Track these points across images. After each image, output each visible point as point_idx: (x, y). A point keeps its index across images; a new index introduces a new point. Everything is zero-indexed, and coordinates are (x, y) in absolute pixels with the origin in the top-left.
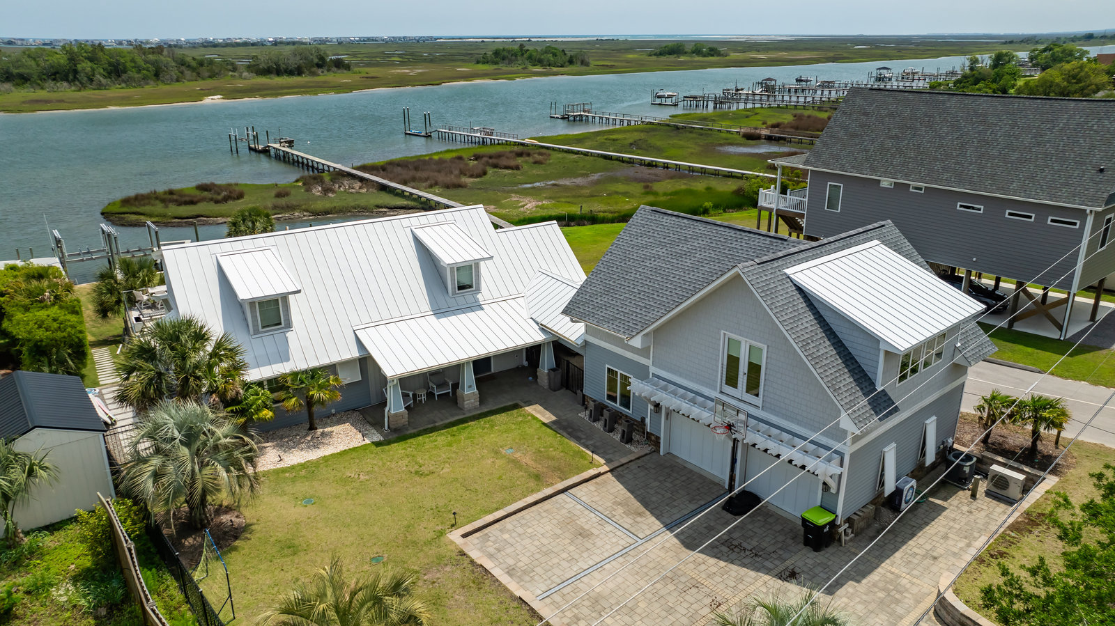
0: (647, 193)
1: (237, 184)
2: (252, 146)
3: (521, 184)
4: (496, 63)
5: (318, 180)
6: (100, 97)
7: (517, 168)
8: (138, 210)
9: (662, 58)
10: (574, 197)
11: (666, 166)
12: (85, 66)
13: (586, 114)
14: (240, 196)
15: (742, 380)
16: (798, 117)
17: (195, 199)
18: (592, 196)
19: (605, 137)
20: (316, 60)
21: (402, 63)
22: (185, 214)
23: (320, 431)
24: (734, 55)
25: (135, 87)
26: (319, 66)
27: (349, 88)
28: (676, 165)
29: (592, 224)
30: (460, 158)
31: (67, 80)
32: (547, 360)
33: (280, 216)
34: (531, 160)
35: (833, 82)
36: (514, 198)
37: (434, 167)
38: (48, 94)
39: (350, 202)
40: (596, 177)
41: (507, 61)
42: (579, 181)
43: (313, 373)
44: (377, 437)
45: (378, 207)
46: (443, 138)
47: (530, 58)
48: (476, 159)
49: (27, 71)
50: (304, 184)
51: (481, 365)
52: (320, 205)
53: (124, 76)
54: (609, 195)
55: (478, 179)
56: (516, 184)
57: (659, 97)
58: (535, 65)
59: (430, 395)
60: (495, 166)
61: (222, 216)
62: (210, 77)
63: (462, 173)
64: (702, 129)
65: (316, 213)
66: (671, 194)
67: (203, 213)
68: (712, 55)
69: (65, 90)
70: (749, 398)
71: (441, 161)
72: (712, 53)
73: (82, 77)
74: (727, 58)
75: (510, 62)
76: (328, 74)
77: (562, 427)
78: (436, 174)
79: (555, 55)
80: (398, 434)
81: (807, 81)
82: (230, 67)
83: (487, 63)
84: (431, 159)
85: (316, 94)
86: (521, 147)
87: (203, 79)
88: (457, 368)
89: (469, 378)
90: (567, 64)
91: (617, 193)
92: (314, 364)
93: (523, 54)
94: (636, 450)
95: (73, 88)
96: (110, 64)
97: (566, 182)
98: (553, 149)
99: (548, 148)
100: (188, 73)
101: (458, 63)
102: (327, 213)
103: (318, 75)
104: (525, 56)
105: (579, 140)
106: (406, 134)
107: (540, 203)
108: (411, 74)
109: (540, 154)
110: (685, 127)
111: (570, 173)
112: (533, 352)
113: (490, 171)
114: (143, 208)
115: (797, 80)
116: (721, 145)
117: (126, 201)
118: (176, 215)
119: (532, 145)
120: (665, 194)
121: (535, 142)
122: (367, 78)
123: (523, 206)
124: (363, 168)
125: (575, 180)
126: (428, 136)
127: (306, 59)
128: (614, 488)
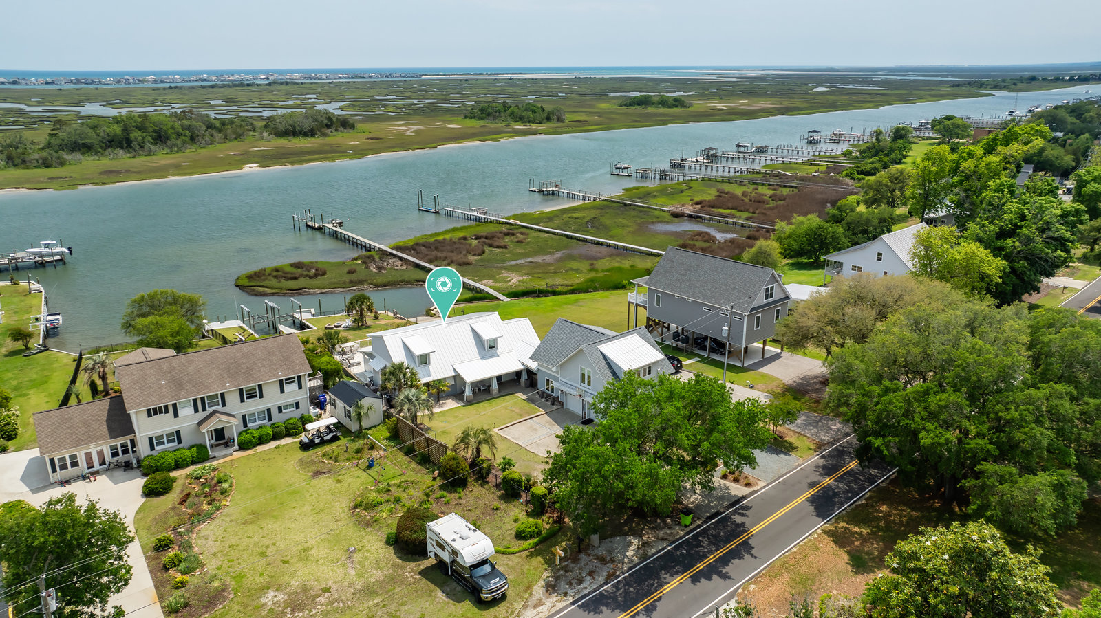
0: (591, 270)
2: (310, 223)
3: (509, 261)
4: (482, 119)
5: (371, 258)
6: (154, 165)
7: (505, 247)
8: (260, 284)
9: (632, 109)
10: (543, 273)
11: (609, 245)
12: (136, 135)
13: (557, 189)
14: (324, 274)
15: (586, 381)
16: (721, 193)
18: (556, 272)
19: (570, 215)
20: (326, 122)
22: (294, 287)
23: (443, 401)
24: (698, 104)
26: (328, 126)
28: (616, 245)
30: (465, 238)
32: (524, 377)
34: (514, 239)
35: (766, 147)
36: (505, 273)
37: (449, 248)
39: (397, 276)
40: (559, 255)
42: (548, 258)
43: (440, 381)
44: (462, 404)
45: (417, 281)
46: (449, 215)
47: (512, 114)
48: (476, 239)
50: (363, 262)
51: (499, 378)
52: (379, 280)
53: (169, 143)
54: (566, 271)
55: (479, 258)
56: (504, 261)
57: (617, 168)
58: (516, 122)
59: (480, 390)
60: (490, 246)
62: (236, 138)
63: (469, 252)
64: (643, 207)
65: (377, 286)
66: (607, 271)
67: (305, 286)
68: (677, 106)
70: (588, 387)
71: (452, 242)
72: (676, 104)
74: (690, 109)
75: (495, 118)
76: (336, 133)
77: (530, 400)
78: (451, 254)
79: (534, 112)
80: (470, 403)
81: (745, 147)
82: (249, 127)
83: (474, 118)
86: (508, 226)
88: (490, 379)
89: (495, 383)
90: (545, 121)
91: (572, 269)
92: (439, 378)
93: (505, 111)
94: (555, 407)
95: (128, 155)
96: (155, 131)
97: (538, 259)
98: (531, 228)
99: (527, 227)
100: (216, 135)
101: (448, 117)
103: (329, 136)
104: (509, 112)
105: (550, 218)
106: (421, 210)
107: (521, 278)
108: (408, 133)
109: (522, 233)
110: (631, 205)
111: (542, 251)
112: (519, 373)
113: (487, 249)
114: (262, 282)
115: (737, 146)
116: (653, 223)
118: (288, 288)
119: (516, 225)
120: (603, 271)
123: (510, 281)
124: (398, 248)
125: (545, 258)
126: (437, 213)
127: (316, 120)
128: (546, 418)
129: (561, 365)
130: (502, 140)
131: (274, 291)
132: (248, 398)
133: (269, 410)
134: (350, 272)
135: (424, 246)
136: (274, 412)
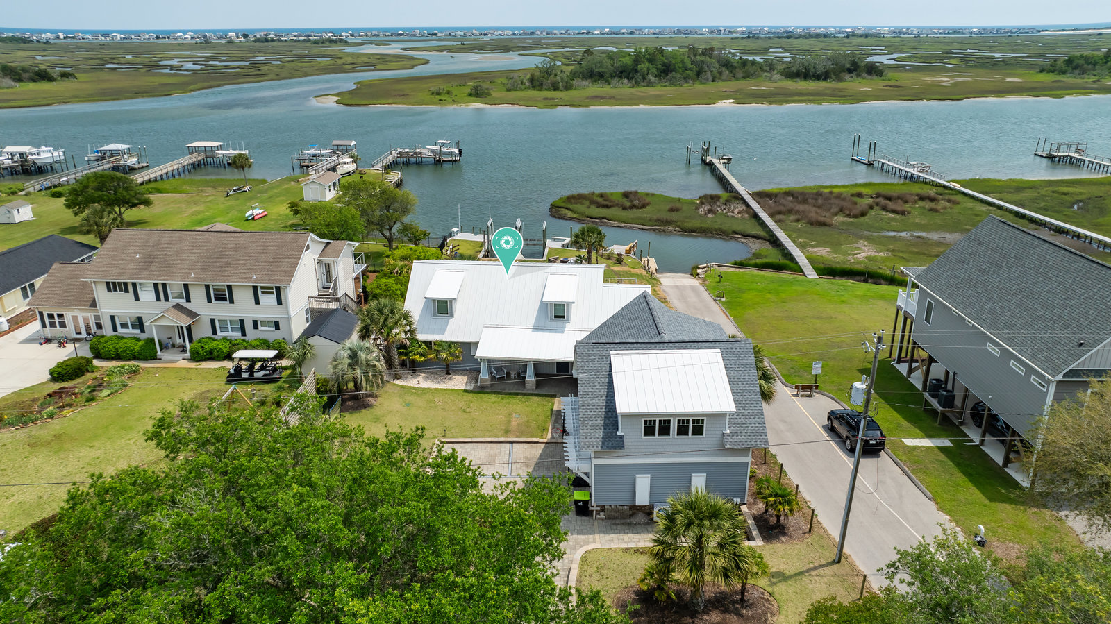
1: (653, 195)
2: (704, 157)
3: (888, 231)
4: (1061, 73)
5: (714, 199)
6: (642, 94)
7: (903, 213)
8: (571, 207)
10: (918, 253)
12: (644, 67)
13: (1076, 155)
14: (644, 206)
17: (613, 204)
20: (848, 66)
21: (955, 68)
22: (595, 215)
23: (451, 376)
25: (675, 86)
26: (850, 71)
29: (889, 285)
30: (860, 195)
31: (628, 78)
33: (657, 228)
34: (930, 205)
36: (860, 244)
37: (821, 201)
38: (609, 89)
39: (727, 225)
41: (1077, 72)
42: (951, 237)
45: (735, 233)
46: (883, 168)
48: (875, 198)
50: (700, 202)
52: (693, 223)
53: (670, 75)
56: (881, 230)
60: (885, 208)
62: (744, 78)
63: (842, 211)
65: (685, 230)
67: (607, 217)
69: (623, 88)
71: (837, 196)
73: (639, 75)
75: (1081, 72)
76: (853, 78)
78: (813, 209)
83: (1051, 71)
84: (831, 193)
85: (820, 104)
89: (530, 371)
95: (630, 85)
97: (935, 236)
98: (972, 197)
99: (967, 195)
100: (726, 73)
103: (844, 81)
106: (852, 159)
107: (875, 254)
108: (945, 84)
109: (948, 201)
111: (953, 226)
113: (873, 212)
114: (574, 205)
117: (569, 199)
118: (589, 215)
119: (954, 189)
121: (957, 186)
122: (890, 86)
123: (855, 254)
125: (946, 235)
126: (870, 164)
127: (837, 64)
128: (540, 450)
131: (575, 216)
132: (216, 299)
133: (242, 322)
134: (672, 210)
135: (792, 195)
136: (249, 326)
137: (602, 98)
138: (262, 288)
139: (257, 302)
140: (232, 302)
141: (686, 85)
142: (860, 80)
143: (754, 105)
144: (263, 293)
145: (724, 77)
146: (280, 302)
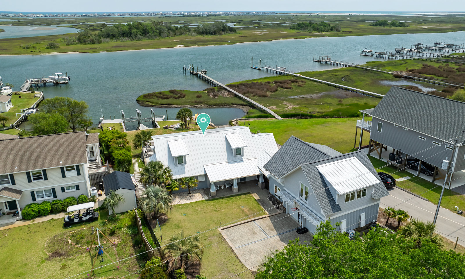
0: (339, 104)
1: (183, 91)
2: (191, 72)
3: (290, 96)
4: (298, 29)
5: (213, 90)
6: (139, 44)
7: (290, 88)
8: (149, 100)
9: (376, 27)
10: (309, 104)
11: (353, 91)
12: (134, 31)
13: (328, 60)
14: (184, 96)
15: (304, 196)
16: (425, 66)
17: (168, 97)
18: (316, 104)
19: (332, 74)
20: (222, 28)
21: (259, 28)
22: (164, 103)
23: (191, 194)
24: (412, 26)
25: (151, 39)
26: (223, 30)
27: (233, 42)
28: (357, 90)
29: (311, 118)
30: (269, 82)
31: (127, 37)
32: (261, 180)
33: (197, 106)
34: (297, 84)
35: (453, 45)
36: (285, 103)
37: (257, 87)
38: (121, 42)
39: (223, 101)
40: (321, 94)
41: (303, 29)
42: (314, 96)
43: (191, 178)
44: (207, 198)
45: (233, 104)
46: (266, 71)
47: (313, 27)
48: (275, 83)
49: (114, 33)
50: (208, 92)
52: (212, 102)
53: (148, 35)
54: (323, 104)
55: (273, 93)
56: (287, 96)
57: (364, 52)
58: (315, 31)
59: (225, 186)
60: (282, 87)
61: (177, 105)
62: (180, 35)
63: (268, 90)
64: (377, 71)
65: (210, 105)
66: (349, 105)
67: (170, 103)
68: (401, 26)
69: (127, 41)
70: (305, 201)
71: (261, 84)
72: (401, 25)
73: (133, 35)
74: (408, 28)
75: (305, 29)
76: (226, 34)
77: (261, 202)
78: (257, 90)
79: (325, 26)
80: (213, 198)
81: (440, 44)
82: (188, 30)
83: (294, 29)
84: (257, 82)
85: (220, 45)
86: (295, 78)
87: (177, 36)
88: (232, 180)
89: (235, 184)
90: (330, 30)
91: (327, 103)
92: (191, 175)
93: (310, 26)
94: (279, 211)
95: (129, 40)
96: (143, 30)
97: (308, 96)
98: (308, 79)
99: (306, 79)
100: (171, 33)
101: (282, 29)
102: (214, 105)
103: (222, 35)
104: (312, 26)
105: (320, 75)
106: (251, 68)
107: (294, 106)
108: (261, 35)
109: (302, 82)
110: (370, 70)
111: (311, 92)
113: (279, 89)
114: (150, 99)
115: (435, 44)
116: (382, 80)
117: (145, 96)
118: (161, 103)
119: (300, 77)
120: (346, 105)
121: (301, 75)
122: (242, 36)
123: (287, 107)
124: (230, 86)
125: (312, 96)
126: (260, 69)
127: (218, 27)
128: (268, 221)
129: (285, 177)
130: (306, 39)
131: (154, 104)
132: (34, 179)
133: (54, 190)
134: (198, 97)
135: (244, 85)
136: (58, 192)
137: (120, 46)
138: (66, 167)
139: (64, 176)
140: (46, 179)
141: (156, 39)
142: (228, 34)
143: (192, 47)
144: (67, 170)
145: (171, 35)
146: (79, 174)
